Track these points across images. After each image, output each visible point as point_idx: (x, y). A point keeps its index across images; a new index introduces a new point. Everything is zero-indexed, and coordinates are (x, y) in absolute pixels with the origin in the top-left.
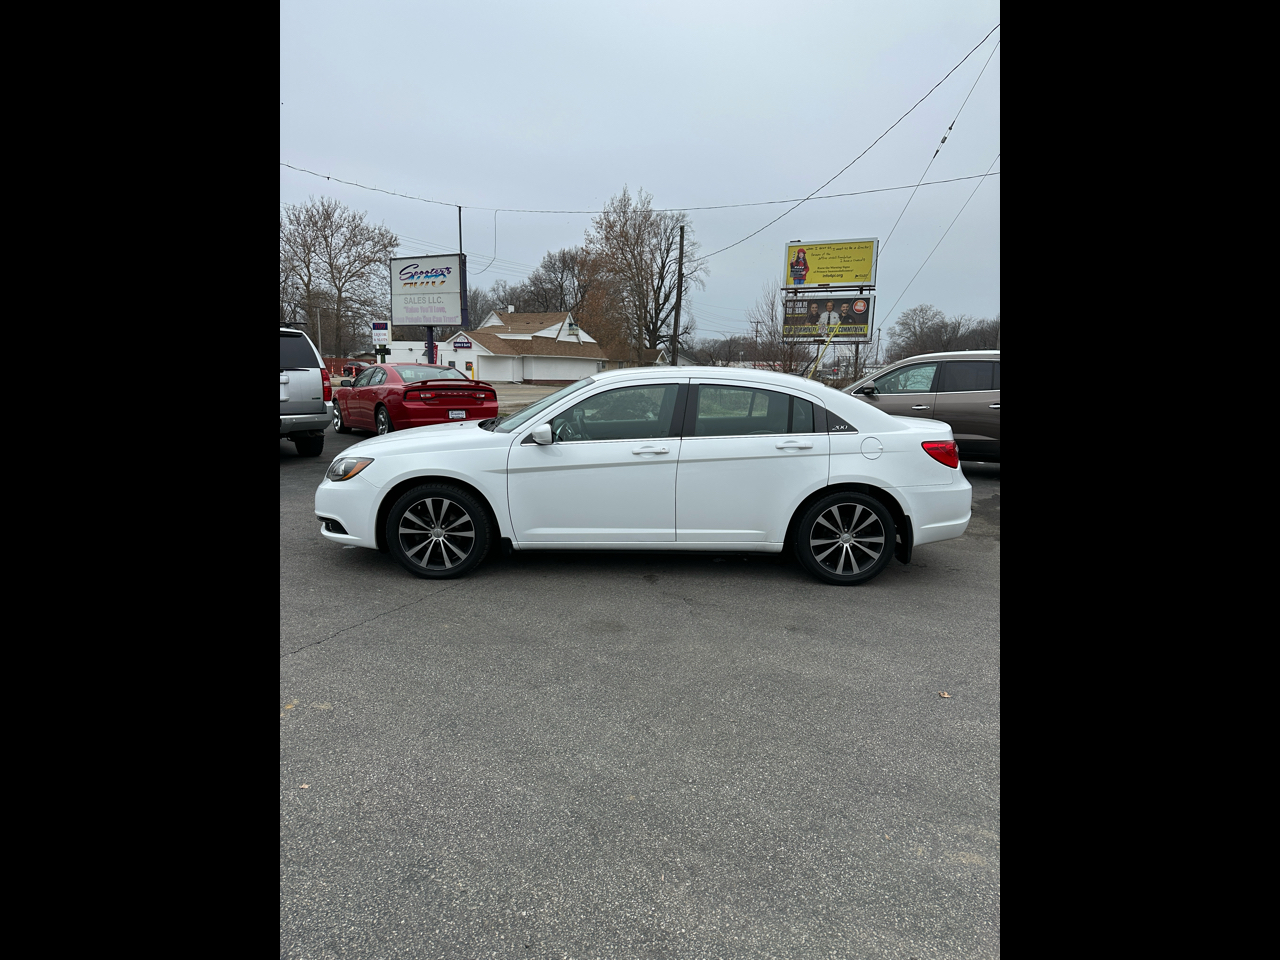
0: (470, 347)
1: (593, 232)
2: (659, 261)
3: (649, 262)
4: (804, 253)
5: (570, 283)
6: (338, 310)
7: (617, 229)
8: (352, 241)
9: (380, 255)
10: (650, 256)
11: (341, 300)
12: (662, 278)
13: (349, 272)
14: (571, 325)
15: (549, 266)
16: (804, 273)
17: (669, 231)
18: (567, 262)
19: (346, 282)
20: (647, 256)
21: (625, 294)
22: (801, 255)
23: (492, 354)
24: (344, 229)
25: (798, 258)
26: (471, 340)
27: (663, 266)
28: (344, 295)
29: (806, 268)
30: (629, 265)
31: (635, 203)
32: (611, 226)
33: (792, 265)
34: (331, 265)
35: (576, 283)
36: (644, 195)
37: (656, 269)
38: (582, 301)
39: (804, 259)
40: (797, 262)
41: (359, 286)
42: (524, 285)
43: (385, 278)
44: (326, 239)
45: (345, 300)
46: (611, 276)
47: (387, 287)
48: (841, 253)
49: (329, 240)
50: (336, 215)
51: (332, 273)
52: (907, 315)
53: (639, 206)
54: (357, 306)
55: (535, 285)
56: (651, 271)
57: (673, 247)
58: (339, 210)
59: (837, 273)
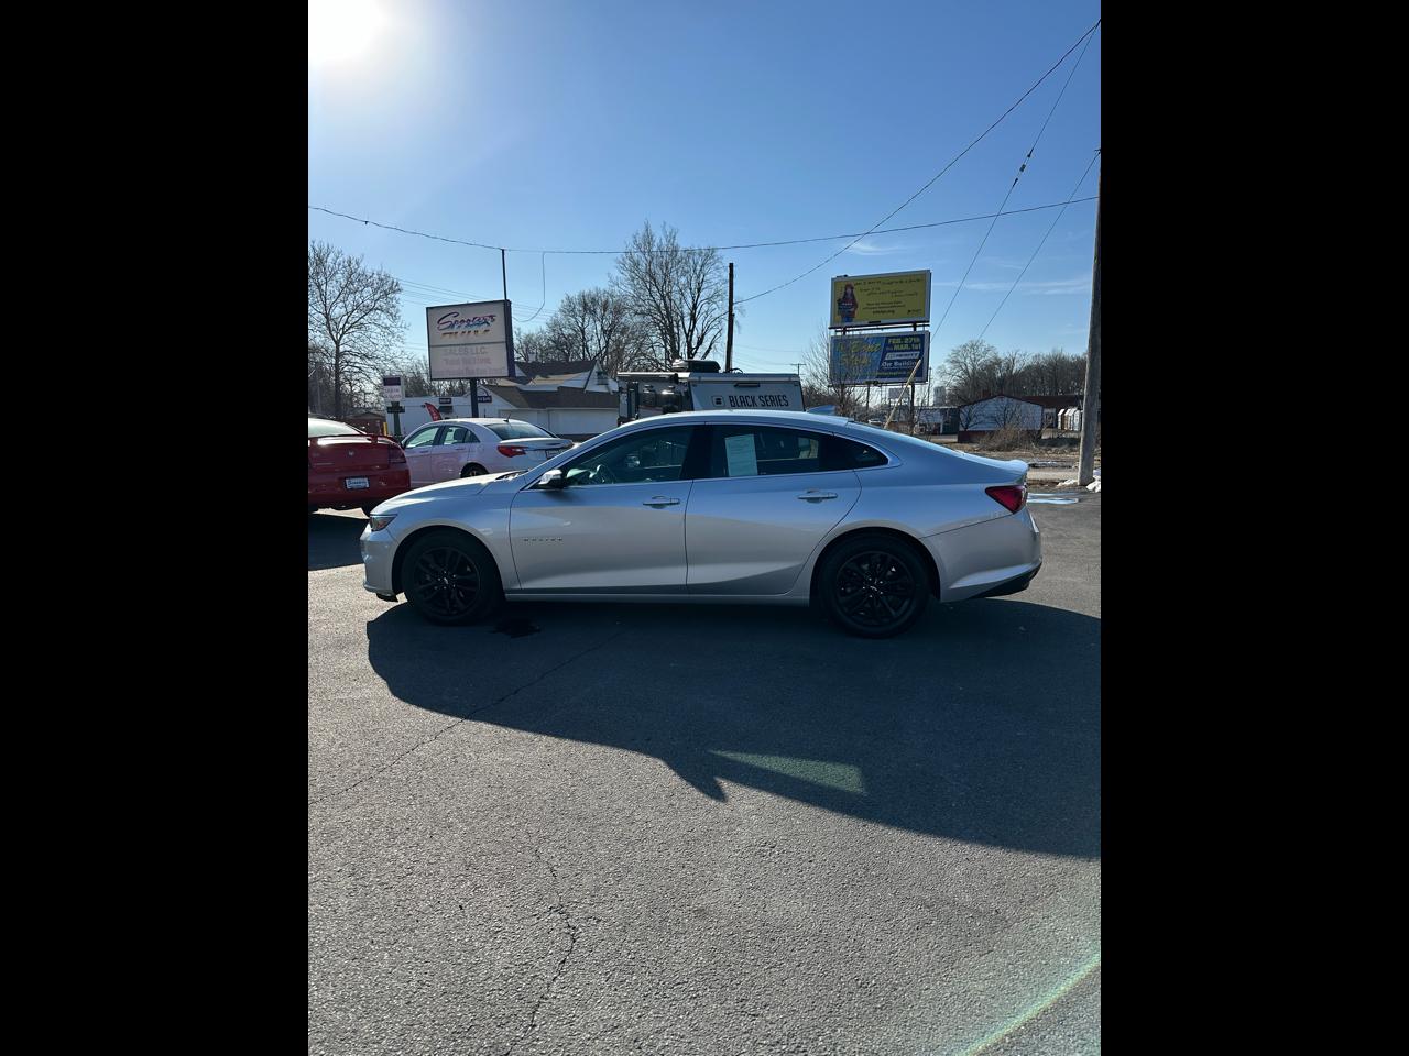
0: (490, 401)
1: (616, 274)
2: (690, 300)
3: (678, 302)
4: (852, 288)
5: (593, 328)
6: (337, 365)
7: (643, 267)
8: (347, 289)
9: (381, 303)
10: (678, 296)
11: (339, 355)
12: (694, 319)
13: (347, 322)
14: (599, 373)
15: (569, 310)
16: (852, 310)
17: (698, 268)
18: (588, 305)
19: (344, 333)
20: (676, 296)
21: (654, 339)
22: (849, 291)
23: (514, 408)
24: (339, 276)
25: (846, 293)
26: (490, 393)
27: (695, 307)
28: (341, 349)
29: (855, 305)
30: (658, 307)
31: (659, 239)
32: (636, 264)
33: (840, 302)
34: (327, 316)
35: (599, 328)
36: (668, 230)
37: (686, 311)
38: (607, 347)
39: (852, 295)
40: (845, 298)
41: (359, 338)
42: (542, 332)
43: (386, 328)
44: (319, 287)
45: (344, 353)
46: (638, 319)
47: (390, 337)
48: (893, 288)
49: (323, 287)
50: (329, 260)
51: (328, 323)
52: (957, 353)
53: (664, 241)
54: (358, 360)
55: (554, 331)
56: (682, 313)
57: (705, 285)
58: (332, 255)
59: (887, 310)
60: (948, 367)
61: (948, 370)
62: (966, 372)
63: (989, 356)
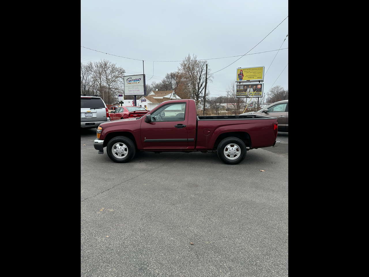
0: (146, 101)
1: (180, 67)
2: (199, 75)
3: (196, 75)
4: (242, 71)
5: (174, 82)
6: (109, 91)
7: (187, 66)
8: (112, 72)
9: (120, 75)
10: (196, 73)
11: (109, 88)
12: (200, 80)
13: (112, 80)
14: (174, 94)
15: (168, 77)
16: (242, 77)
17: (202, 66)
18: (173, 76)
19: (111, 83)
20: (196, 74)
21: (189, 85)
22: (241, 72)
23: (152, 103)
24: (110, 68)
25: (240, 73)
26: (146, 99)
27: (200, 76)
28: (110, 87)
29: (243, 76)
30: (191, 76)
31: (192, 58)
32: (185, 65)
33: (239, 75)
34: (107, 78)
35: (175, 82)
36: (194, 56)
37: (198, 77)
38: (177, 87)
39: (242, 73)
40: (240, 74)
41: (114, 84)
42: (160, 83)
43: (122, 82)
44: (105, 71)
45: (111, 88)
46: (185, 79)
47: (122, 84)
48: (253, 71)
49: (106, 71)
50: (108, 64)
51: (107, 81)
52: (273, 89)
53: (193, 59)
54: (114, 90)
55: (163, 83)
56: (197, 78)
57: (203, 70)
58: (109, 63)
59: (252, 77)
60: (270, 93)
61: (270, 94)
62: (275, 94)
63: (282, 90)
